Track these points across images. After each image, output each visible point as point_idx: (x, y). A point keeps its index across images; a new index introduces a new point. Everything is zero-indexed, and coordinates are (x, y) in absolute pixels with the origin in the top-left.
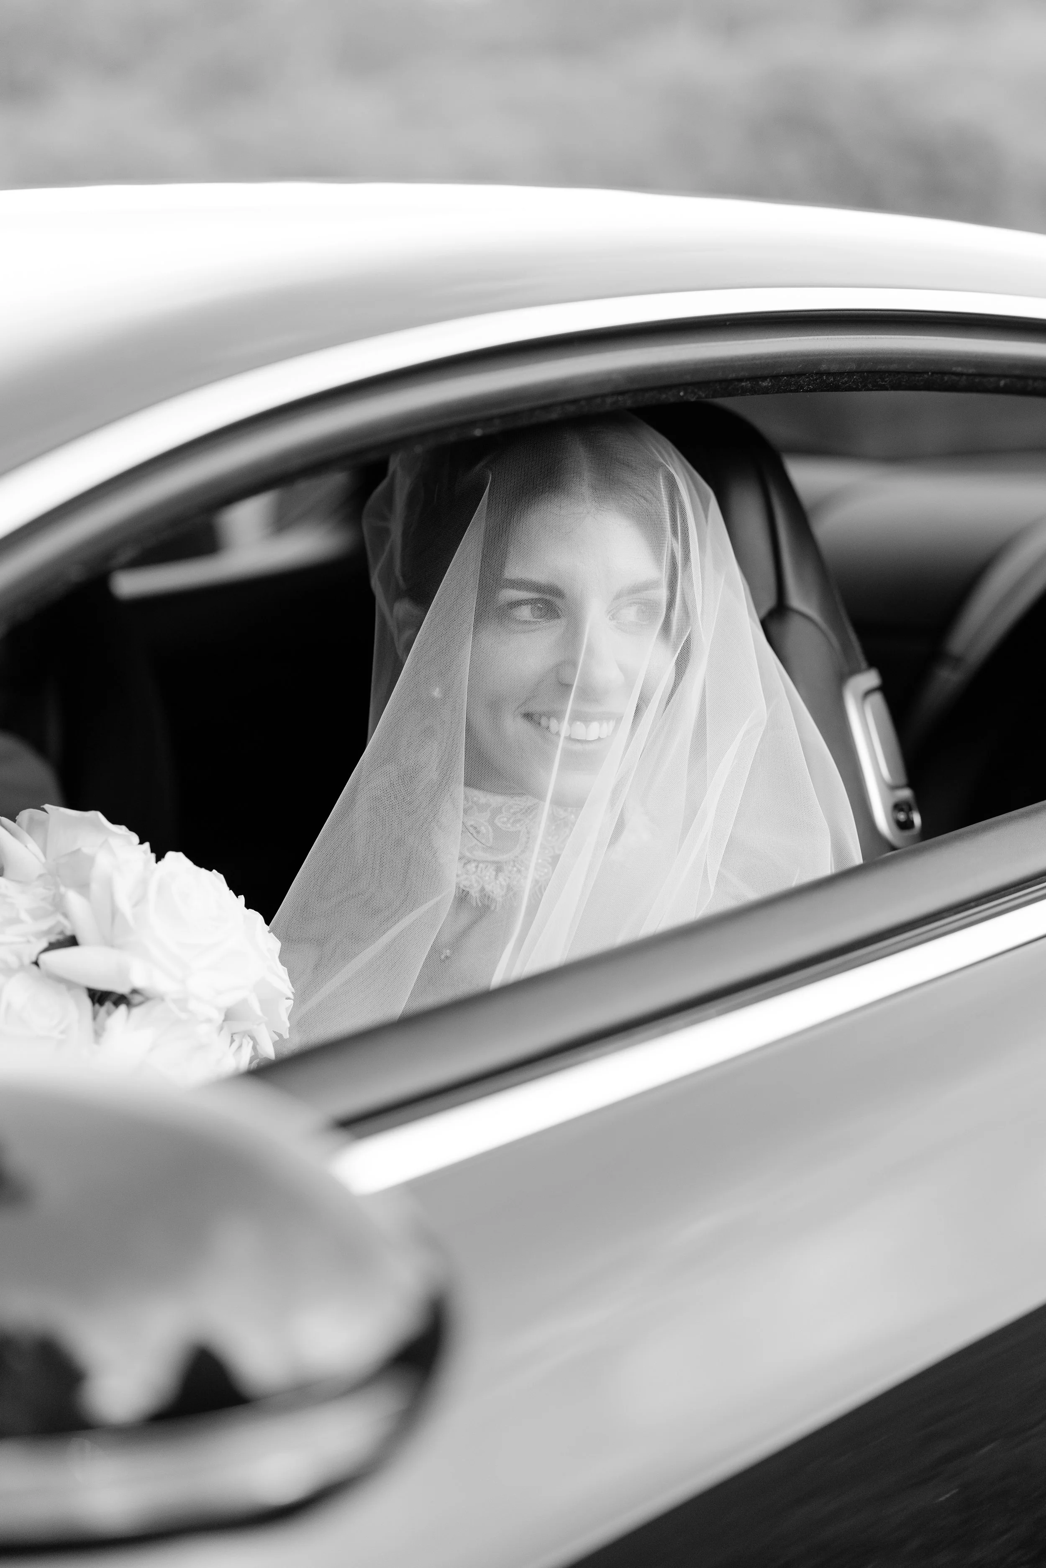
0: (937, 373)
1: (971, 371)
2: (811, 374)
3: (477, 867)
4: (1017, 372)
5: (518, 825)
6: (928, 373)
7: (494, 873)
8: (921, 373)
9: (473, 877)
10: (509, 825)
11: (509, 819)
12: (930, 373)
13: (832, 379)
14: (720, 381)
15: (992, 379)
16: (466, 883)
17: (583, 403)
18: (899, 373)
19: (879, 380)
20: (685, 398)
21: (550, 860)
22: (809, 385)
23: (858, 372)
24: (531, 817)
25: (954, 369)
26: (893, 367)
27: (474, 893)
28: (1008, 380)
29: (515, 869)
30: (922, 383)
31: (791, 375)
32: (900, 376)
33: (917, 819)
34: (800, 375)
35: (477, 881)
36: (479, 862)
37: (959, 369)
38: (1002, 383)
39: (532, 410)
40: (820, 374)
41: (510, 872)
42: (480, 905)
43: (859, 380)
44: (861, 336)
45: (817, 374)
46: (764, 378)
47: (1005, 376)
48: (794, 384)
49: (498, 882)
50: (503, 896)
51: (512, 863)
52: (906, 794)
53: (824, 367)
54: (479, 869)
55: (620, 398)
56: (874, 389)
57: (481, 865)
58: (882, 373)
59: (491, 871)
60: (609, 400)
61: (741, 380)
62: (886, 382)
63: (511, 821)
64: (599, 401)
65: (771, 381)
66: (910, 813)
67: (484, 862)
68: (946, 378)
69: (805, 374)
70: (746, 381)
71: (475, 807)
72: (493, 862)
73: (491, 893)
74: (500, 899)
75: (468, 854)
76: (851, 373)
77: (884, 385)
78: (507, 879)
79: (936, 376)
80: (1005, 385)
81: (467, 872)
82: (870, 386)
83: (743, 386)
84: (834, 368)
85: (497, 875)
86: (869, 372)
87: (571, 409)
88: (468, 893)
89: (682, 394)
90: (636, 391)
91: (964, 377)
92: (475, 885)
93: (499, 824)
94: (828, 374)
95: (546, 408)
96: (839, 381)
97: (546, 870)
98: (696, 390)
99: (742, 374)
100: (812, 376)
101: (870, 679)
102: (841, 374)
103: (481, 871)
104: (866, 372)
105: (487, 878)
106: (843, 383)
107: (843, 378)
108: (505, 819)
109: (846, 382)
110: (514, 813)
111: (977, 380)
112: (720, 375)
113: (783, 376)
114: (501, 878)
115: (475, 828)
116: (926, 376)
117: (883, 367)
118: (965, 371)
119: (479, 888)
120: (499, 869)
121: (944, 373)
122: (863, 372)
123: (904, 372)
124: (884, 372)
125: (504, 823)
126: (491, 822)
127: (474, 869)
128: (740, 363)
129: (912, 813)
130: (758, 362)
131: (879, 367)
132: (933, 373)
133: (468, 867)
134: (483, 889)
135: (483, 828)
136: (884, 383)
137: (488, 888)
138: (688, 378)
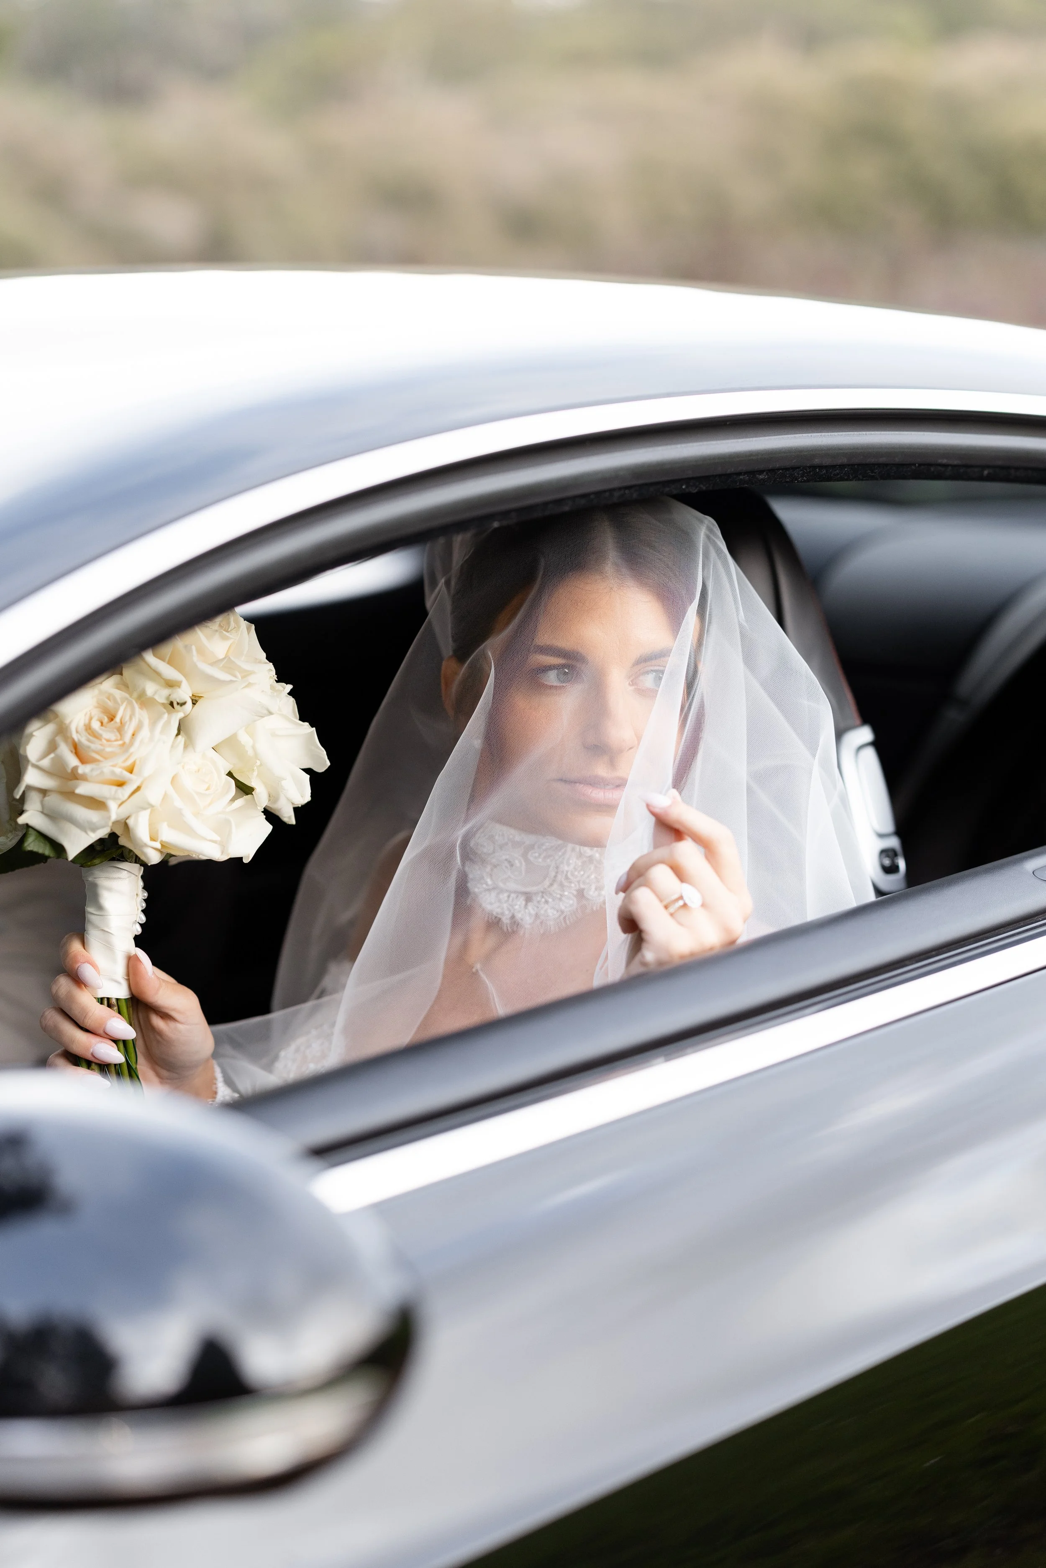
0: (924, 465)
1: (956, 462)
2: (805, 467)
3: (509, 897)
4: (1000, 463)
5: (548, 860)
6: (915, 464)
7: (524, 903)
8: (910, 465)
9: (505, 905)
10: (540, 860)
11: (540, 855)
12: (917, 465)
13: (825, 472)
14: (720, 476)
15: (976, 470)
16: (499, 910)
17: (592, 496)
18: (886, 465)
19: (869, 471)
20: (687, 490)
21: (575, 893)
22: (802, 477)
23: (849, 465)
24: (560, 854)
25: (940, 461)
26: (882, 460)
27: (506, 920)
28: (991, 471)
29: (543, 900)
30: (909, 474)
31: (786, 469)
32: (888, 468)
33: (902, 864)
34: (794, 468)
35: (509, 910)
36: (511, 892)
37: (945, 461)
38: (986, 472)
39: (546, 504)
40: (814, 467)
41: (539, 902)
42: (510, 930)
43: (850, 472)
44: (852, 433)
45: (810, 467)
46: (761, 472)
47: (988, 467)
48: (790, 477)
49: (527, 910)
50: (530, 924)
51: (540, 894)
52: (894, 842)
53: (817, 461)
54: (511, 899)
55: (627, 491)
56: (864, 479)
57: (513, 895)
58: (871, 466)
59: (521, 901)
60: (617, 494)
61: (739, 474)
62: (875, 473)
63: (542, 856)
64: (607, 494)
65: (767, 474)
66: (895, 858)
67: (515, 892)
68: (932, 469)
69: (798, 468)
70: (744, 475)
71: (510, 844)
72: (525, 893)
73: (520, 921)
74: (527, 926)
75: (501, 885)
76: (842, 466)
77: (873, 475)
78: (536, 908)
79: (922, 467)
80: (989, 474)
81: (500, 901)
82: (861, 477)
83: (741, 479)
84: (827, 462)
85: (526, 904)
86: (859, 465)
87: (583, 501)
88: (500, 919)
89: (684, 487)
90: (641, 486)
91: (950, 468)
92: (507, 912)
93: (532, 859)
94: (821, 467)
95: (559, 502)
96: (831, 473)
97: (571, 902)
98: (697, 483)
99: (740, 469)
100: (806, 469)
101: (865, 734)
102: (833, 467)
103: (513, 900)
104: (856, 465)
105: (517, 907)
106: (835, 475)
107: (836, 470)
108: (537, 855)
109: (838, 474)
110: (546, 850)
111: (962, 470)
112: (720, 471)
113: (779, 469)
114: (530, 906)
115: (509, 862)
116: (913, 467)
117: (873, 460)
118: (951, 462)
119: (510, 915)
120: (528, 898)
121: (930, 465)
122: (853, 465)
123: (893, 464)
124: (874, 464)
125: (536, 858)
126: (525, 855)
127: (506, 899)
128: (738, 459)
129: (897, 859)
130: (754, 458)
131: (869, 460)
132: (920, 465)
133: (501, 896)
134: (513, 917)
135: (517, 862)
136: (873, 474)
137: (519, 916)
138: (690, 474)
